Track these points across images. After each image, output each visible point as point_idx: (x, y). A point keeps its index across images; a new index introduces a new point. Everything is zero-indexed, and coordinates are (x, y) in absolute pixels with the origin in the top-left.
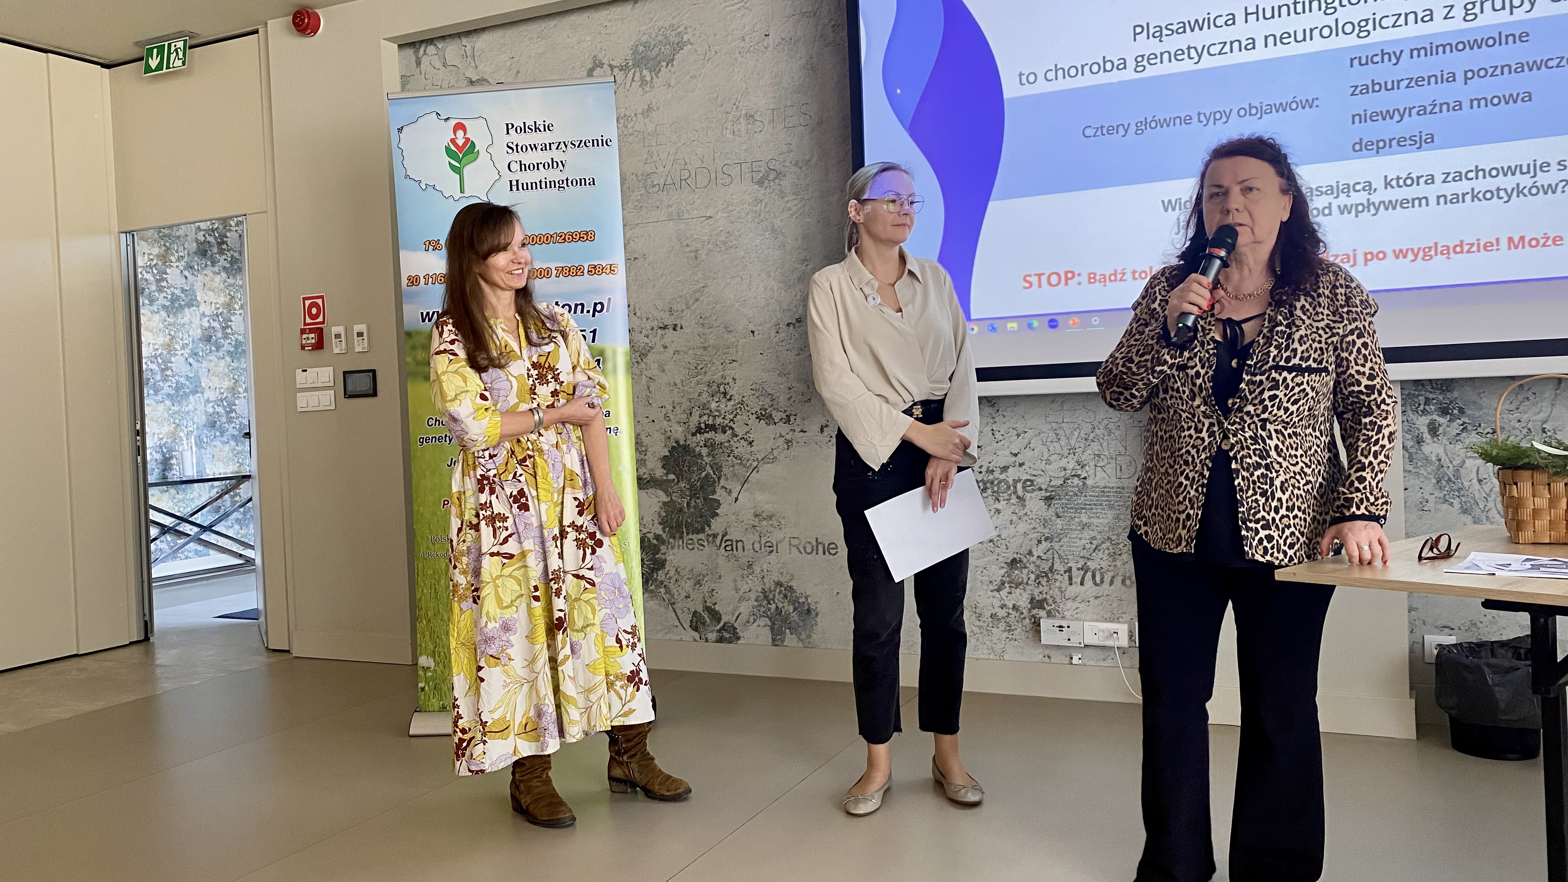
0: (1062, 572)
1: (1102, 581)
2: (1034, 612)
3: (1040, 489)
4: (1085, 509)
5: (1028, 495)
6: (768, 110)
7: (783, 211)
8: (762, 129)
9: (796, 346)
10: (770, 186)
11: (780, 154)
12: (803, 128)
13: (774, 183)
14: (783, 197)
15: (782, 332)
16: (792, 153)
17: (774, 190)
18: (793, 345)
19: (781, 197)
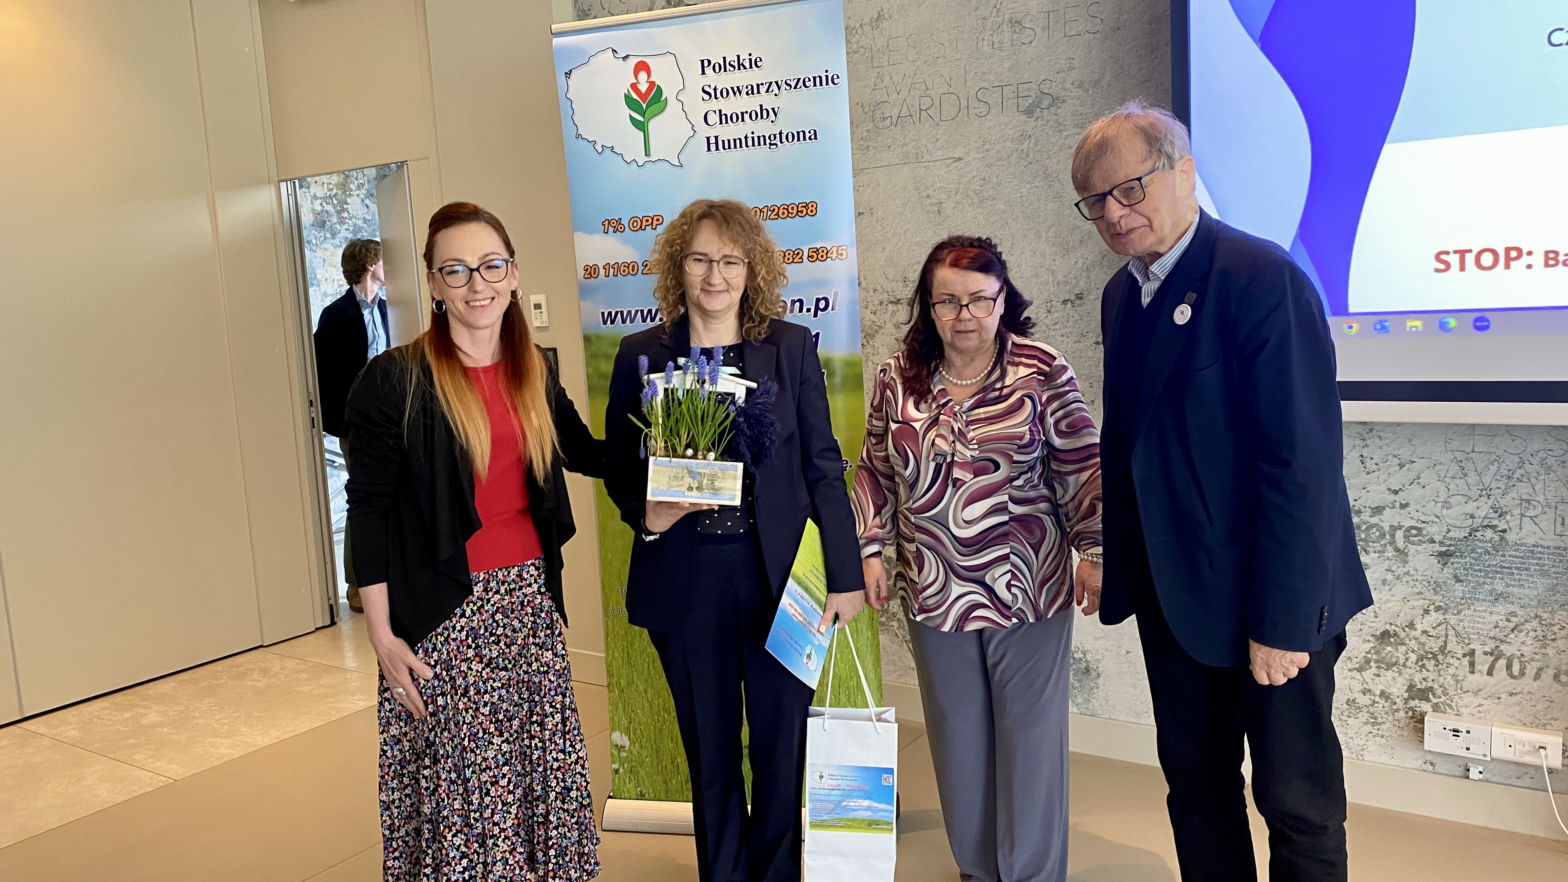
0: (1460, 656)
1: (1522, 673)
2: (1413, 703)
3: (1433, 541)
4: (1502, 573)
5: (1412, 548)
6: (1042, 12)
7: (1060, 150)
8: (1032, 39)
9: (1075, 330)
10: (1042, 117)
11: (1058, 73)
12: (1091, 36)
13: (1049, 112)
14: (1060, 132)
15: (1056, 312)
16: (1074, 71)
17: (1047, 121)
18: (1071, 329)
19: (1058, 131)
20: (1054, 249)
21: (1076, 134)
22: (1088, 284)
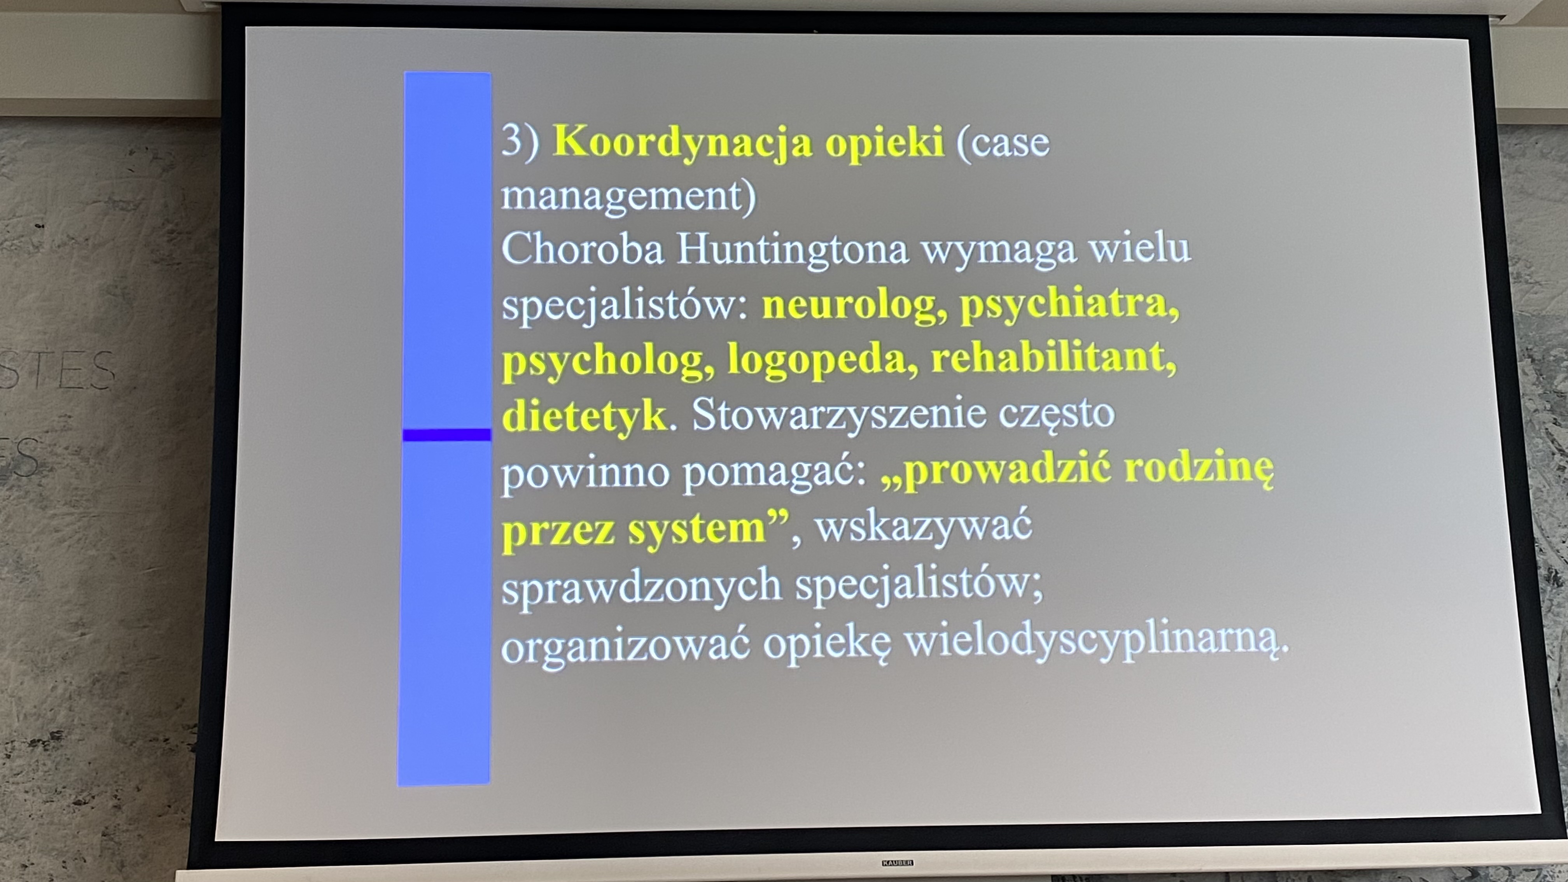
6: (29, 352)
7: (42, 532)
8: (13, 383)
9: (45, 784)
10: (19, 486)
11: (47, 432)
12: (99, 390)
13: (30, 480)
14: (44, 508)
15: (19, 757)
16: (70, 432)
17: (27, 492)
18: (39, 783)
19: (41, 508)
20: (23, 667)
21: (68, 514)
22: (70, 720)
